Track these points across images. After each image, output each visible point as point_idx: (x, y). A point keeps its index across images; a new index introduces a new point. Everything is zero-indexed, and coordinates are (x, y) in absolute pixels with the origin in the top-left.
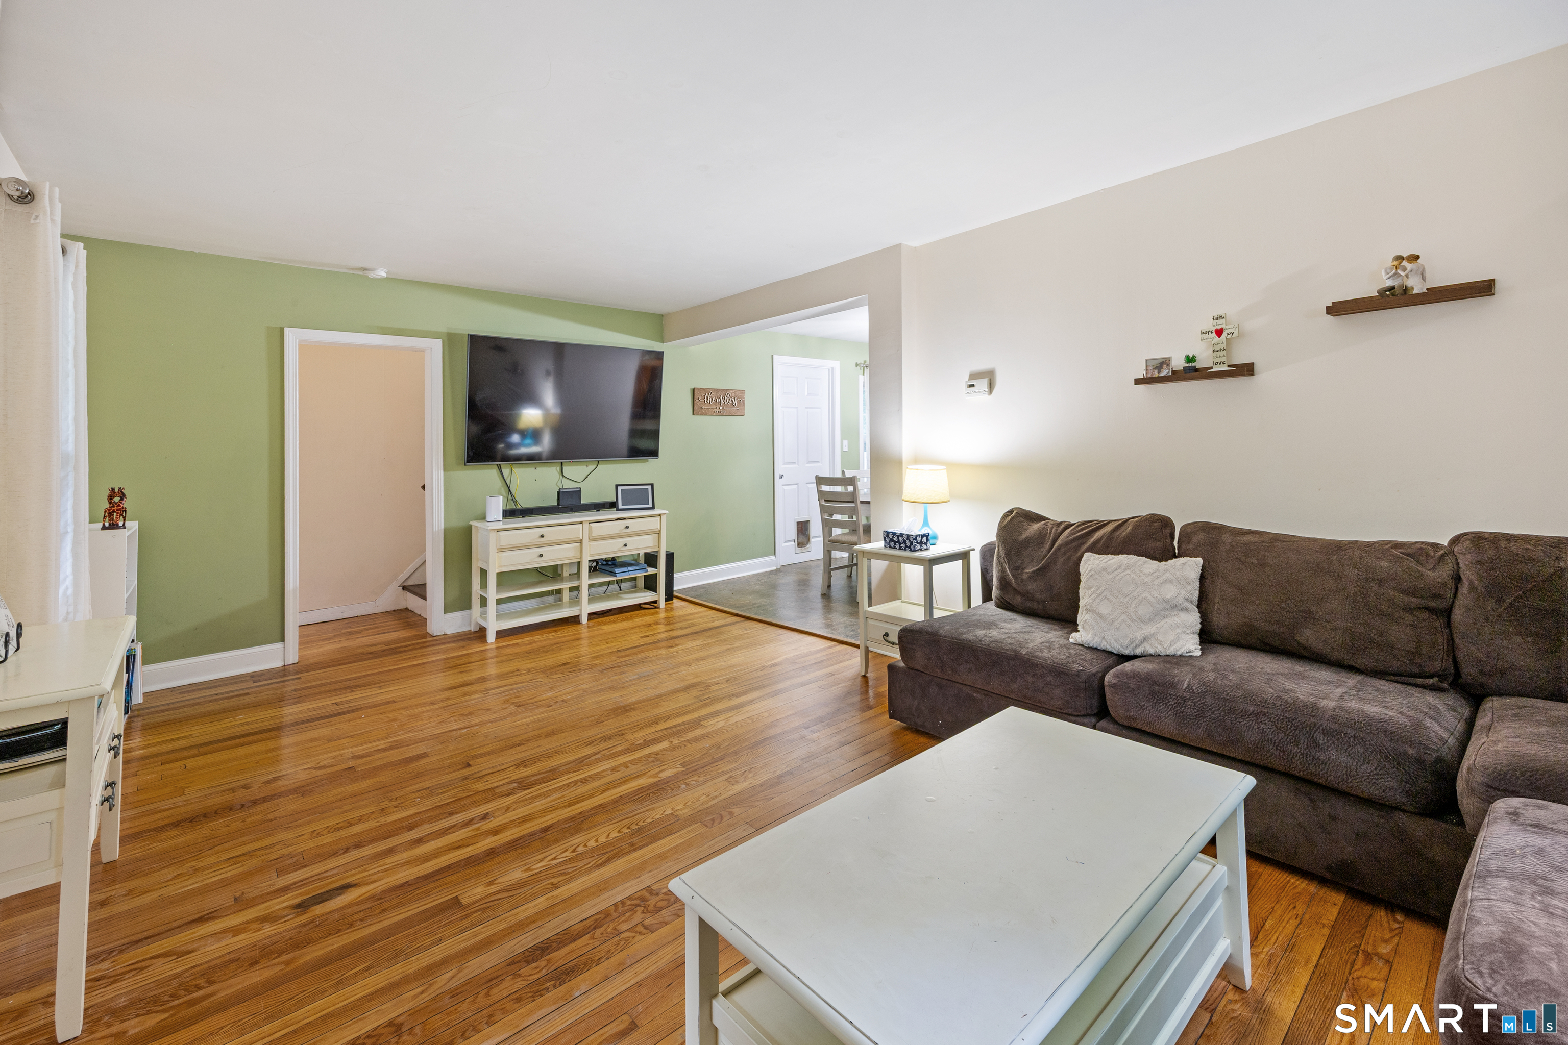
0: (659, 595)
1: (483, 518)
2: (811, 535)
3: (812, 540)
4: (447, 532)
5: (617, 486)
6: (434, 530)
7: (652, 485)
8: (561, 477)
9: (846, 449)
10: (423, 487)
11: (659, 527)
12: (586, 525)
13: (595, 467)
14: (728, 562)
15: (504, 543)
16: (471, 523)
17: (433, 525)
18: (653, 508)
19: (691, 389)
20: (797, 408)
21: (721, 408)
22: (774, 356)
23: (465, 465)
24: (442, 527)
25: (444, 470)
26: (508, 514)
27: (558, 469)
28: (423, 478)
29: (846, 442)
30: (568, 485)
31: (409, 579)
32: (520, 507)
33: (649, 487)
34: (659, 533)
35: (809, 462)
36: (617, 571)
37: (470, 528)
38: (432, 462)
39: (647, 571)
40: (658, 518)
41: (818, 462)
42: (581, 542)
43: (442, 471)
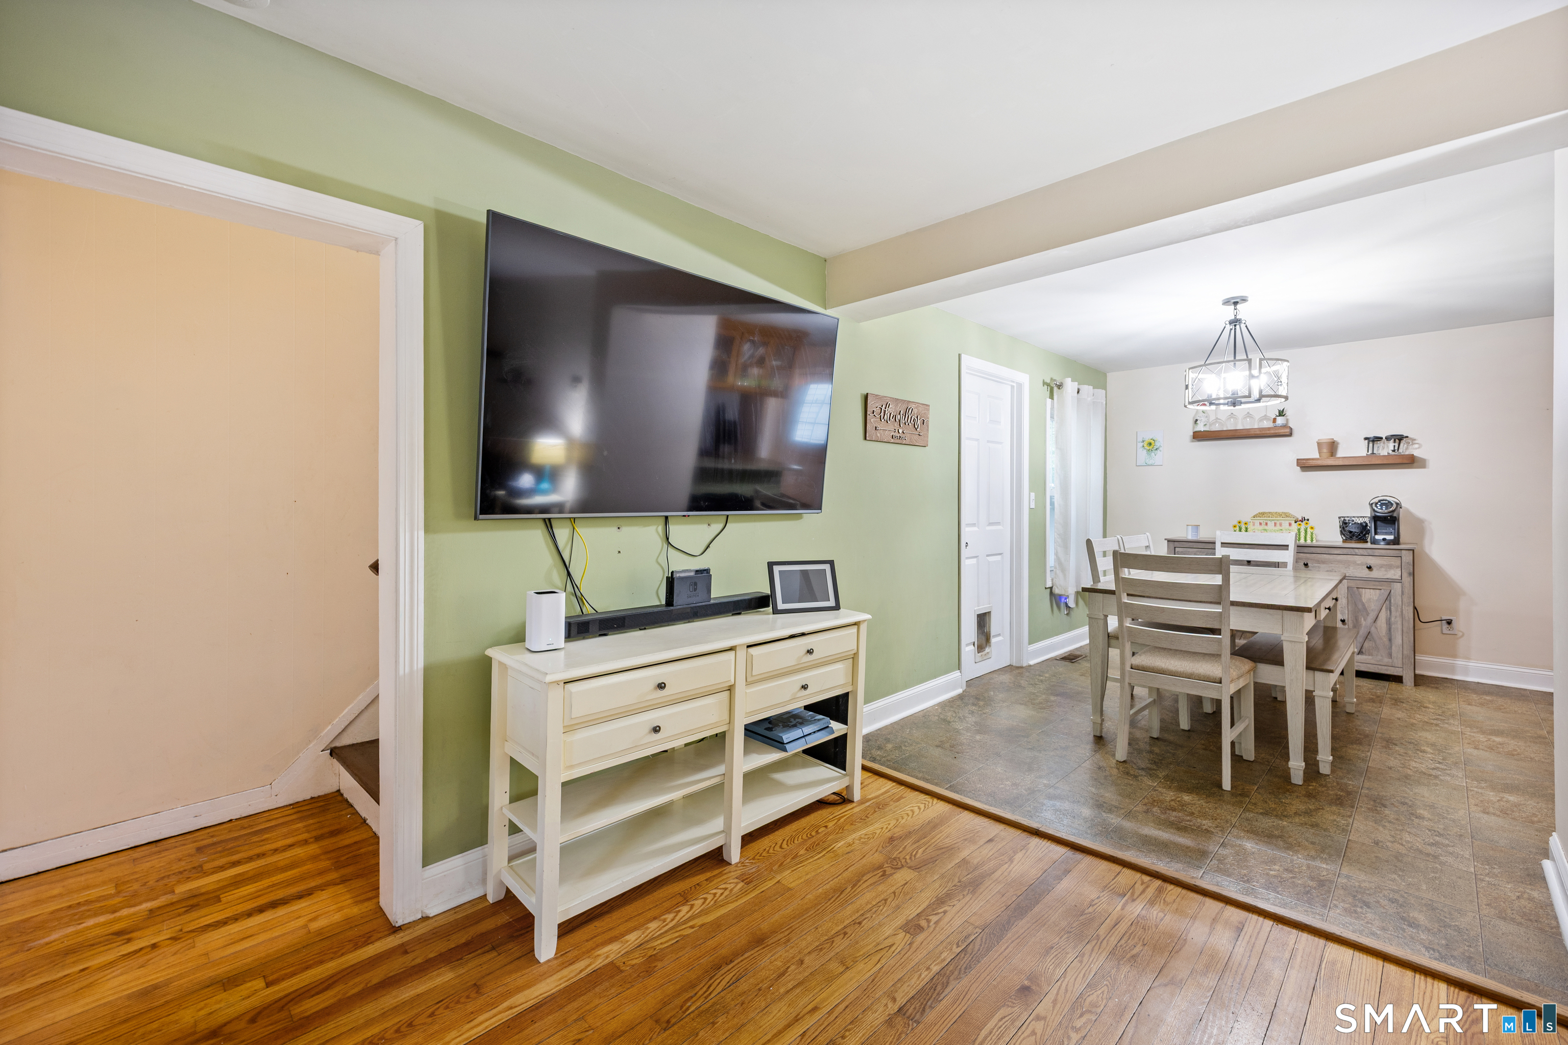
0: (852, 776)
1: (518, 637)
2: (992, 634)
3: (993, 640)
4: (429, 672)
5: (771, 565)
6: (401, 672)
7: (831, 563)
8: (665, 546)
9: (1033, 506)
10: (375, 567)
11: (856, 648)
12: (742, 653)
13: (721, 526)
14: (906, 686)
15: (579, 711)
16: (490, 652)
17: (397, 662)
18: (837, 607)
19: (862, 394)
20: (977, 440)
21: (901, 431)
22: (963, 356)
23: (476, 518)
24: (420, 664)
25: (427, 529)
26: (574, 630)
27: (660, 528)
28: (374, 542)
29: (1033, 494)
30: (683, 565)
31: (345, 734)
32: (591, 611)
33: (827, 567)
34: (855, 657)
35: (991, 524)
36: (786, 737)
37: (484, 667)
38: (397, 510)
39: (833, 732)
40: (854, 630)
41: (998, 523)
42: (731, 689)
43: (422, 533)
